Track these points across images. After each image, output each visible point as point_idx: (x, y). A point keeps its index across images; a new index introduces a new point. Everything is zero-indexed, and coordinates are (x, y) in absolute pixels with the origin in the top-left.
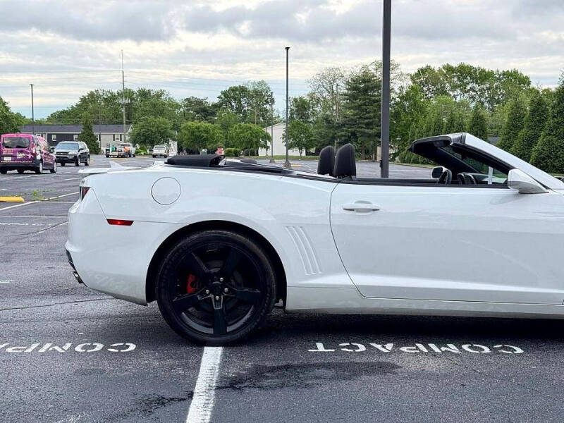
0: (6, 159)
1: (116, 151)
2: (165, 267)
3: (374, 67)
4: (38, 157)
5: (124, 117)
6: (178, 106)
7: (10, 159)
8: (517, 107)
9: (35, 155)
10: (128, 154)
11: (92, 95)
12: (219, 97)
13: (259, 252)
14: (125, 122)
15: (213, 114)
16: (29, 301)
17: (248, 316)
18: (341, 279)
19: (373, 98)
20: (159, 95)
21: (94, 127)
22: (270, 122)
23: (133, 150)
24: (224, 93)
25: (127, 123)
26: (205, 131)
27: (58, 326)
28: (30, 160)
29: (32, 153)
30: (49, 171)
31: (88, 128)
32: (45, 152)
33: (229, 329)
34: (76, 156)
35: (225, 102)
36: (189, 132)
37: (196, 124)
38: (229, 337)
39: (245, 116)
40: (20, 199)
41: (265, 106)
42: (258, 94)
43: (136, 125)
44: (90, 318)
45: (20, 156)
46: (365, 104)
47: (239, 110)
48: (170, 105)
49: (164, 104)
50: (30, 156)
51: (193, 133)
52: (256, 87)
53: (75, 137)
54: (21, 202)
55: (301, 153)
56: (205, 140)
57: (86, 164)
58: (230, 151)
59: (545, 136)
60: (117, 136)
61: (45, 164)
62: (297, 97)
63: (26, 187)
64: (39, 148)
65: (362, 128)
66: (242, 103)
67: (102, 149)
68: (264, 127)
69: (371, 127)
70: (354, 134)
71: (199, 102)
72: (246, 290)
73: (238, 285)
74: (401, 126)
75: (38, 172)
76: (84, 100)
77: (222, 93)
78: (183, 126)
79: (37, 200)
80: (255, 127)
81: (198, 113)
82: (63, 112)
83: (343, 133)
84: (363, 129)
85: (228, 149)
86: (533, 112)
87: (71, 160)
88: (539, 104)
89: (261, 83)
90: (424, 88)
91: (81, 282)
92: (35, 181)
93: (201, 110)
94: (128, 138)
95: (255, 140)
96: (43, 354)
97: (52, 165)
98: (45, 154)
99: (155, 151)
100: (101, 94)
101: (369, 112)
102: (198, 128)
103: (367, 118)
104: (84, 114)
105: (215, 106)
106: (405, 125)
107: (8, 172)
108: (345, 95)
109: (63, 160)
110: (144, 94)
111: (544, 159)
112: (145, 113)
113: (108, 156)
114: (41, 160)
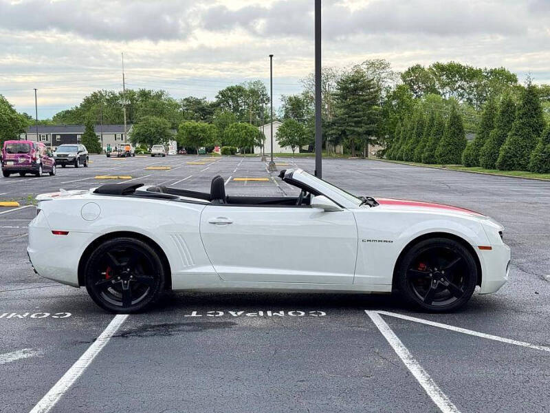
0: (8, 163)
1: (116, 151)
2: (90, 262)
3: (366, 67)
4: (38, 162)
5: (125, 118)
6: (177, 106)
7: (12, 163)
8: (491, 108)
9: (35, 159)
10: (128, 154)
11: (95, 95)
12: (217, 97)
13: (152, 251)
14: (125, 122)
15: (211, 113)
16: (7, 287)
17: (145, 294)
18: (208, 269)
19: (362, 98)
20: (159, 96)
21: (96, 128)
22: (267, 120)
23: (133, 150)
24: (222, 93)
25: (128, 123)
26: (201, 130)
27: (23, 302)
28: (30, 164)
29: (32, 158)
30: (48, 174)
31: (90, 128)
32: (44, 156)
33: (133, 303)
34: (75, 159)
35: (223, 102)
36: (187, 131)
37: (193, 123)
38: (132, 308)
39: (242, 115)
40: (16, 203)
41: (261, 105)
42: (254, 93)
43: (137, 125)
44: (46, 298)
45: (22, 160)
46: (354, 104)
47: (236, 109)
48: (170, 105)
49: (164, 104)
50: (30, 160)
51: (190, 132)
52: (252, 87)
53: (79, 137)
54: (17, 206)
55: (294, 151)
56: (202, 139)
57: (85, 166)
58: (226, 150)
59: (512, 136)
60: (119, 136)
61: (44, 168)
62: (292, 96)
63: (24, 191)
64: (38, 153)
65: (351, 126)
66: (239, 102)
67: (104, 148)
68: (259, 126)
69: (360, 125)
70: (344, 132)
71: (198, 102)
72: (144, 276)
73: (140, 273)
74: (389, 124)
75: (38, 175)
76: (88, 101)
77: (220, 93)
78: (180, 126)
79: (31, 204)
80: (250, 126)
81: (196, 112)
82: (68, 112)
83: (333, 132)
84: (352, 128)
85: (224, 147)
86: (503, 112)
87: (71, 162)
88: (508, 105)
89: (257, 83)
90: (415, 87)
91: (36, 272)
92: (33, 184)
93: (200, 110)
94: (128, 137)
95: (250, 139)
96: (9, 319)
97: (51, 169)
98: (45, 158)
99: (154, 151)
100: (104, 95)
101: (358, 111)
102: (195, 128)
103: (355, 117)
104: (87, 114)
105: (213, 105)
106: (393, 123)
107: (11, 175)
108: (335, 95)
109: (63, 162)
110: (144, 95)
111: (511, 157)
112: (145, 113)
113: (108, 156)
114: (41, 164)
